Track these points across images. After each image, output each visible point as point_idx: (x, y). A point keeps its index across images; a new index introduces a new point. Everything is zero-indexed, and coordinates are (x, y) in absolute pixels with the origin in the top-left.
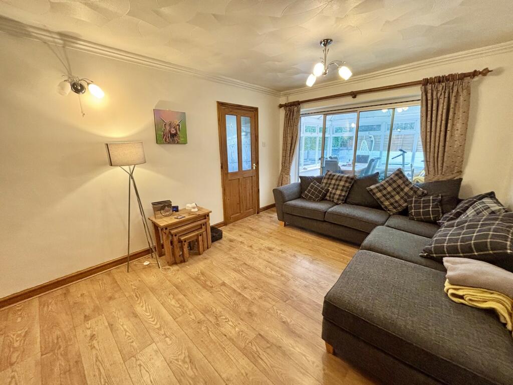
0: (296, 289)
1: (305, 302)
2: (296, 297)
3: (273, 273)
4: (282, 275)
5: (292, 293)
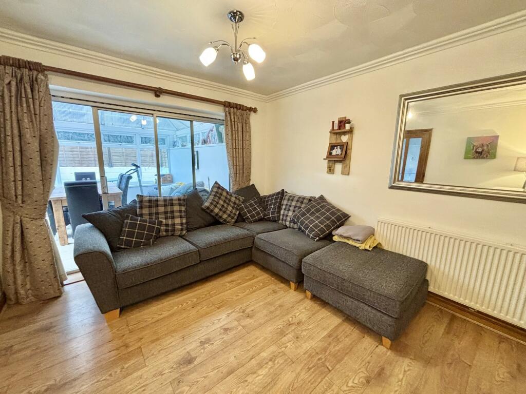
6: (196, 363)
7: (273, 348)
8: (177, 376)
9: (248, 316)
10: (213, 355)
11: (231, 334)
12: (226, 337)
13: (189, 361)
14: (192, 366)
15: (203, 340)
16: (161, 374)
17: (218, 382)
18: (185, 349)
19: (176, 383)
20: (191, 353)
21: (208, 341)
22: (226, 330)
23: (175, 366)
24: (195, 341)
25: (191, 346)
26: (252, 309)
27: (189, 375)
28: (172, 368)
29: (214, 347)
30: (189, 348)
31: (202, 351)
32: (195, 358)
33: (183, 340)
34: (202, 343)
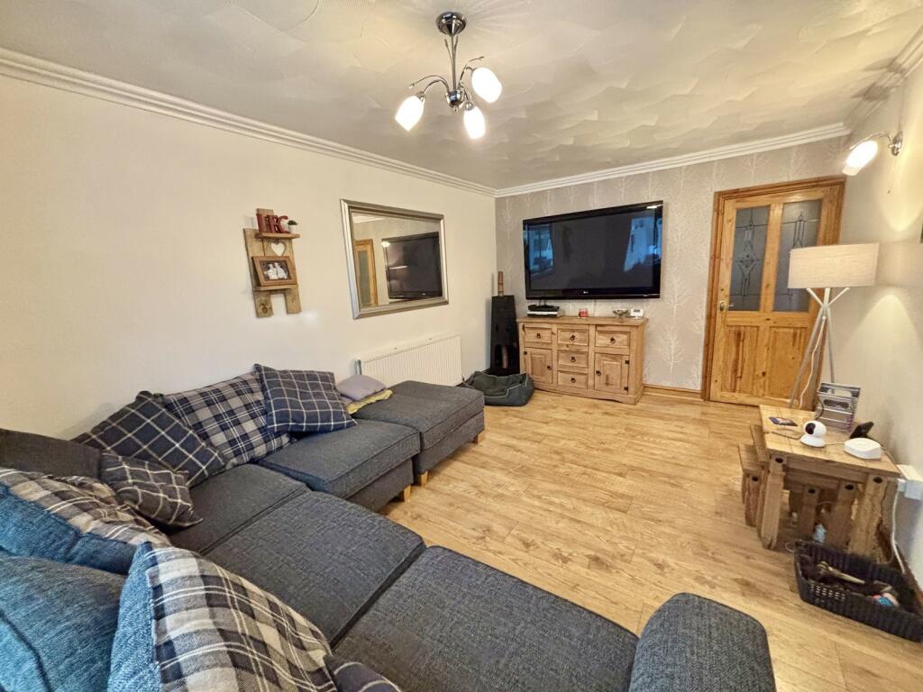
0: (513, 481)
1: (500, 468)
2: (510, 472)
3: (557, 500)
4: (540, 497)
5: (516, 475)
6: (593, 553)
7: (525, 499)
8: (618, 561)
9: (488, 530)
10: (570, 542)
11: (530, 537)
12: (539, 541)
13: (596, 561)
14: (598, 555)
15: (560, 561)
16: (633, 579)
17: (592, 526)
18: (588, 574)
19: (625, 558)
20: (587, 563)
21: (558, 556)
22: (527, 545)
23: (614, 571)
24: (569, 570)
25: (579, 569)
26: (473, 531)
27: (609, 552)
28: (617, 572)
29: (560, 545)
30: (583, 571)
31: (575, 554)
32: (588, 556)
33: (578, 585)
34: (565, 560)
